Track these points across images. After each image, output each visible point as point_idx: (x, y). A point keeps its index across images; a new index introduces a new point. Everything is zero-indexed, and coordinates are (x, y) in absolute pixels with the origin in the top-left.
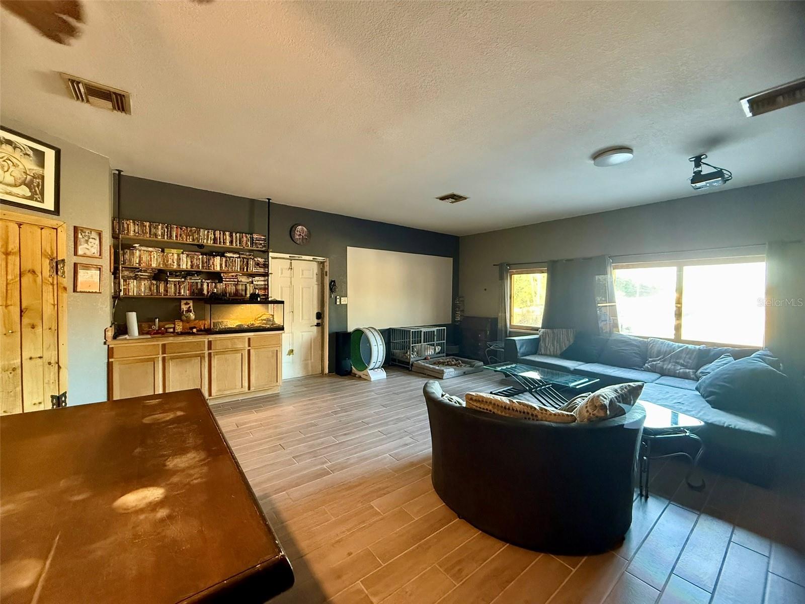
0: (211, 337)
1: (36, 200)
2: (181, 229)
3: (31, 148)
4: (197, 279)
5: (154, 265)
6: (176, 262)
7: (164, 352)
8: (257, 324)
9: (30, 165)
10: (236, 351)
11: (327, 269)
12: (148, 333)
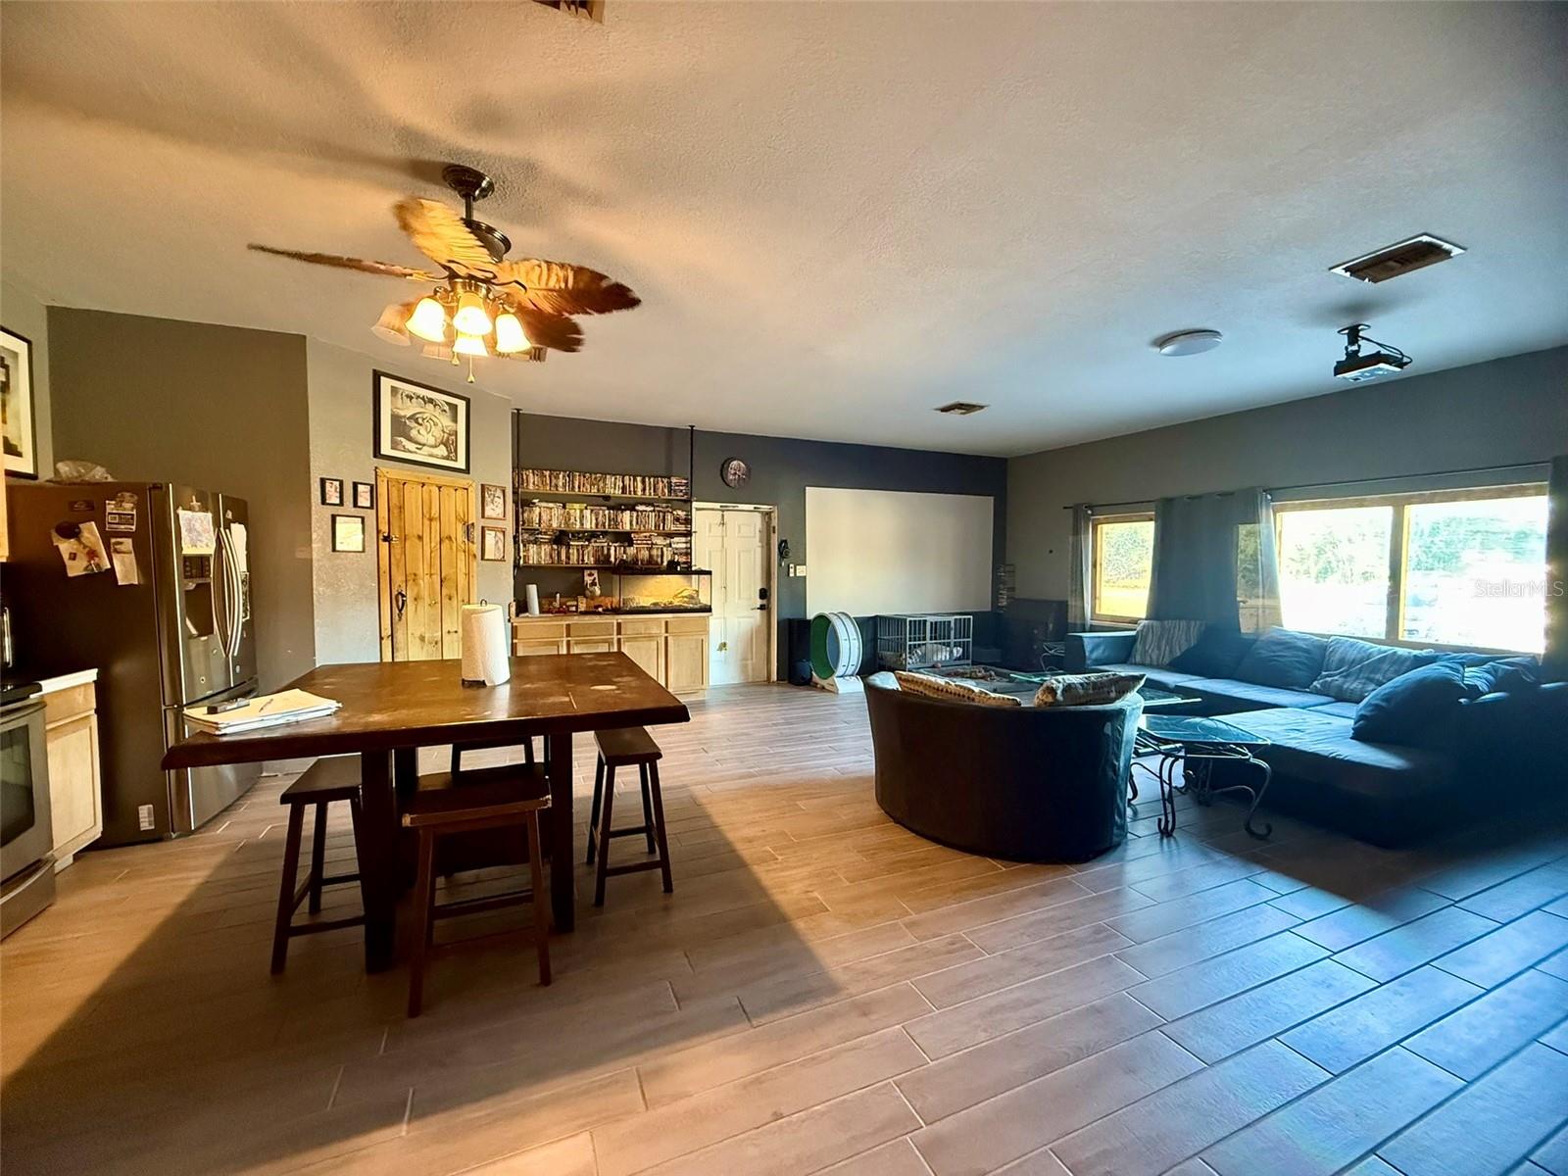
0: (621, 618)
1: (452, 460)
2: (584, 477)
3: (447, 403)
4: (603, 542)
5: (555, 525)
6: (578, 519)
7: (568, 635)
8: (676, 602)
9: (445, 421)
10: (650, 637)
11: (775, 523)
12: (548, 612)
